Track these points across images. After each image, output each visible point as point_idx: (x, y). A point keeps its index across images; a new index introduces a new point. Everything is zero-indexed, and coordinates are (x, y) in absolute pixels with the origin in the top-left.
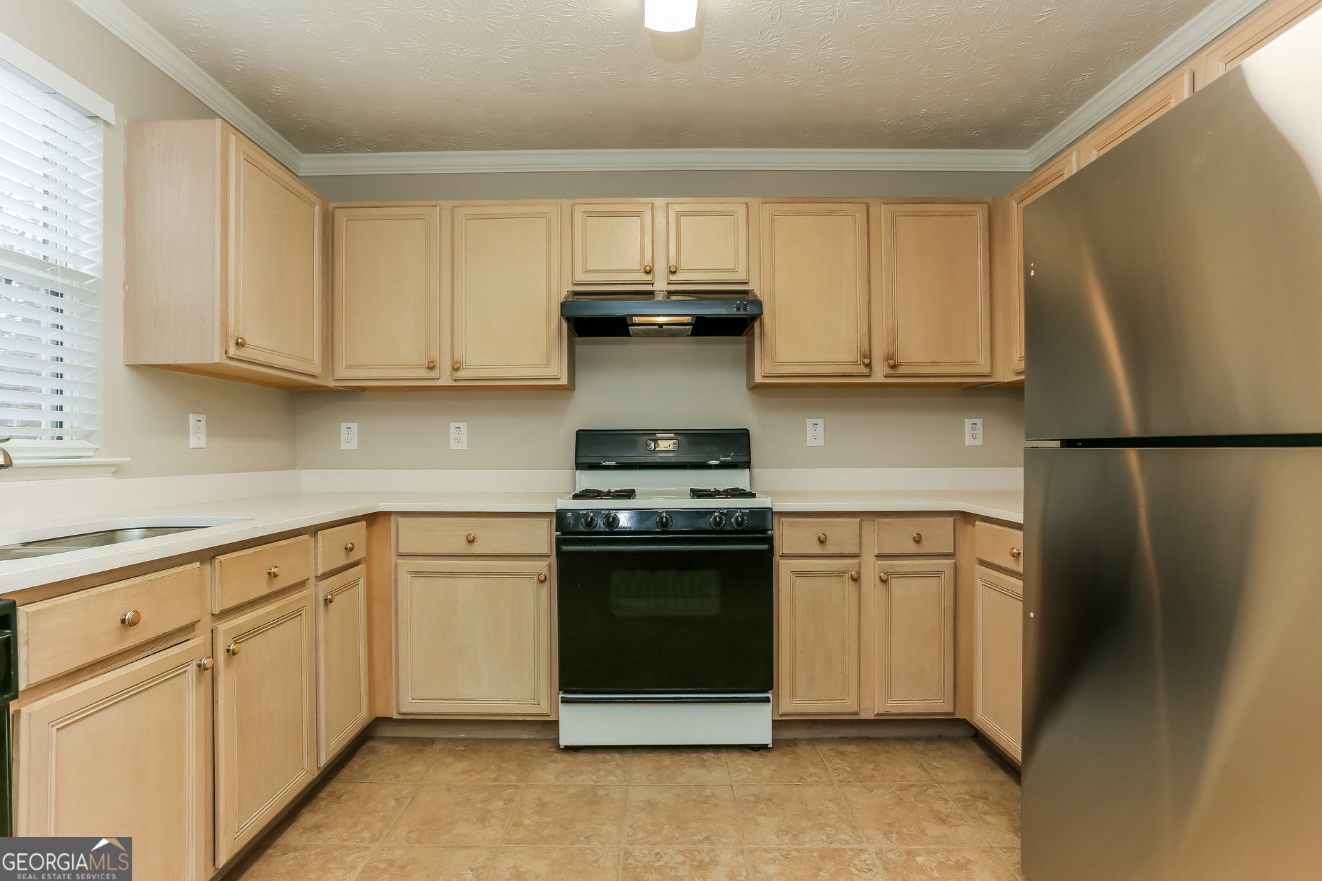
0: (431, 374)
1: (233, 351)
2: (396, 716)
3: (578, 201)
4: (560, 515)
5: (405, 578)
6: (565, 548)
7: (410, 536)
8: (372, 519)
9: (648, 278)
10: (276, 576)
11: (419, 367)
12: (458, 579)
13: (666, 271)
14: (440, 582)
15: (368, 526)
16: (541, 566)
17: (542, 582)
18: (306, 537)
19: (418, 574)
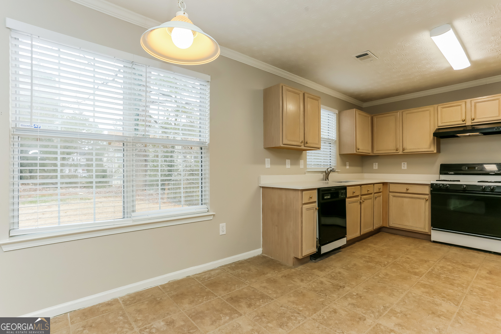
0: (397, 152)
1: (357, 151)
2: (388, 227)
3: (440, 104)
4: (432, 185)
5: (391, 197)
6: (433, 192)
7: (392, 188)
8: (384, 183)
9: (464, 122)
10: (369, 190)
11: (394, 150)
12: (404, 198)
13: (470, 120)
14: (400, 199)
15: (383, 185)
16: (427, 197)
17: (427, 200)
18: (373, 185)
19: (394, 196)
